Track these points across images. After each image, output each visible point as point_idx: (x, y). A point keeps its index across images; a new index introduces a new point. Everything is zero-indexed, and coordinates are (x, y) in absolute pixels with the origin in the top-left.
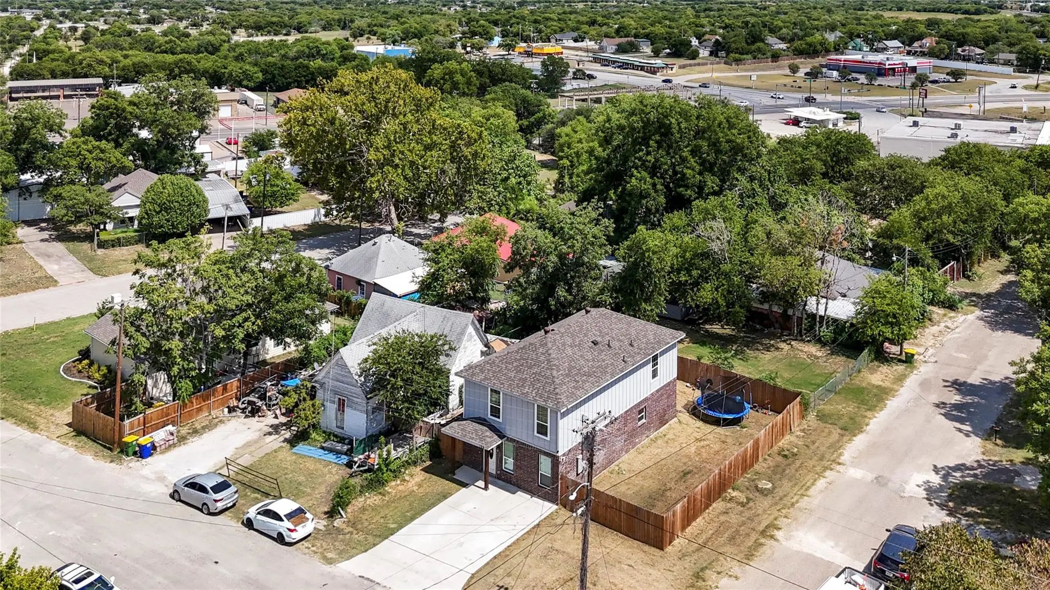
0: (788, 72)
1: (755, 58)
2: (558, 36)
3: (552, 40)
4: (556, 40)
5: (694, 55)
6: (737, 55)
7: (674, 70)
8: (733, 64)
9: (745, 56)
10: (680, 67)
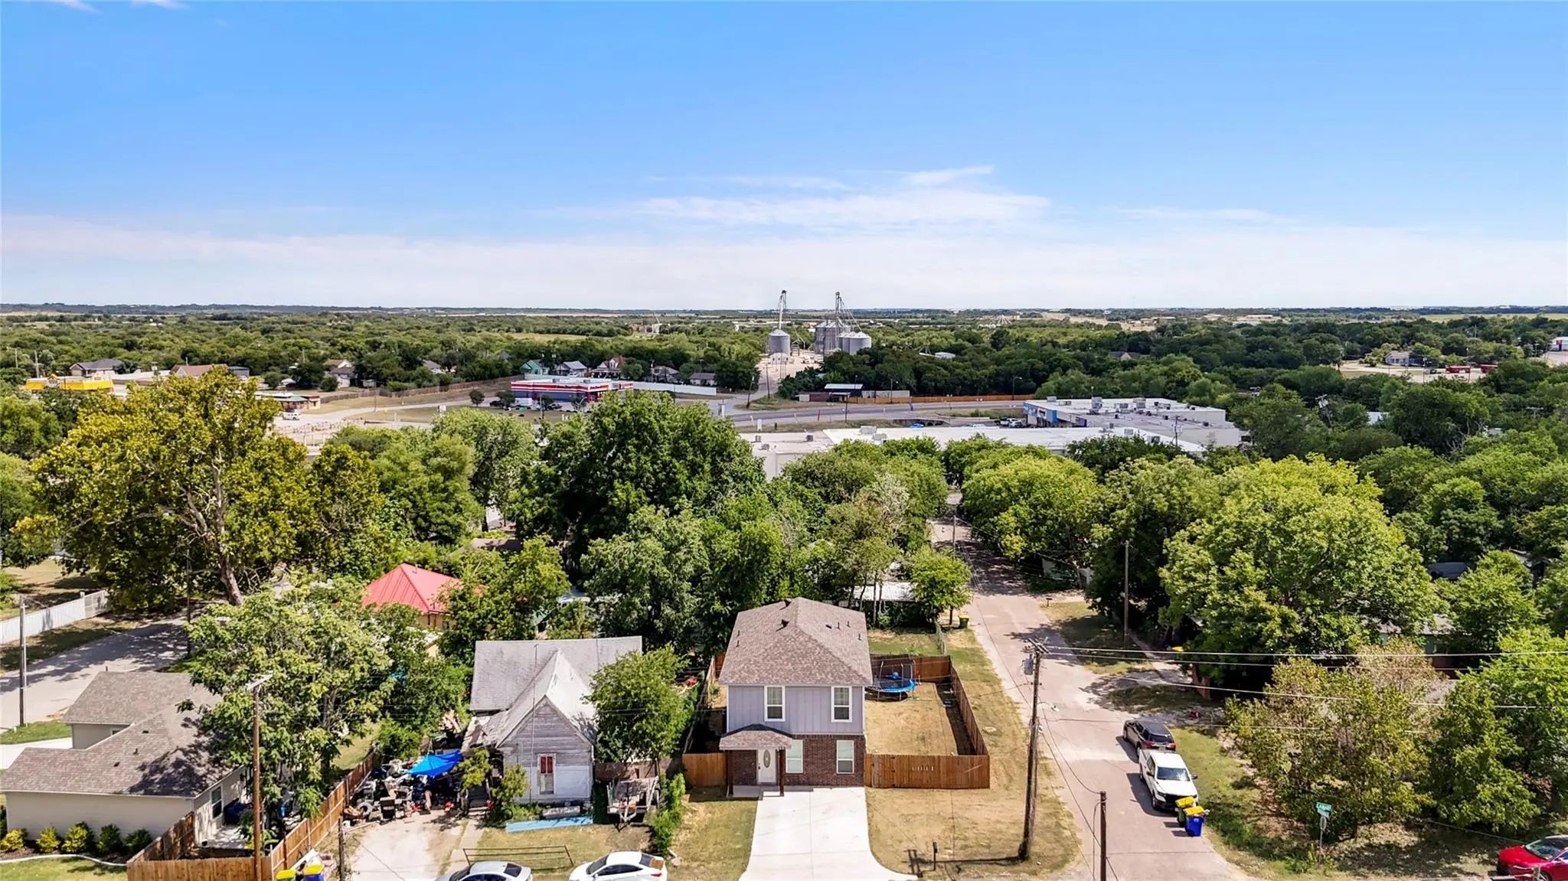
0: (469, 401)
1: (419, 386)
2: (86, 366)
3: (74, 372)
4: (84, 372)
5: (331, 386)
6: (397, 383)
7: (318, 404)
8: (394, 394)
9: (406, 384)
10: (323, 401)
